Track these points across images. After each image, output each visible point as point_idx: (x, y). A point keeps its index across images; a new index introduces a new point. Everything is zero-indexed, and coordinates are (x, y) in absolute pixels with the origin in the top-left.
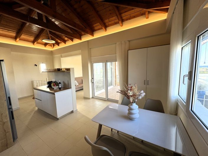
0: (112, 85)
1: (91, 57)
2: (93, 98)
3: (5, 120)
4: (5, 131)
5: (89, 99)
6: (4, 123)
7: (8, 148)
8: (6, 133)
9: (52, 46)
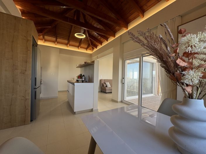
0: (152, 93)
1: (123, 53)
2: (122, 102)
3: (27, 97)
4: (26, 107)
5: (117, 102)
6: (26, 100)
7: (25, 125)
8: (26, 110)
9: (92, 49)
